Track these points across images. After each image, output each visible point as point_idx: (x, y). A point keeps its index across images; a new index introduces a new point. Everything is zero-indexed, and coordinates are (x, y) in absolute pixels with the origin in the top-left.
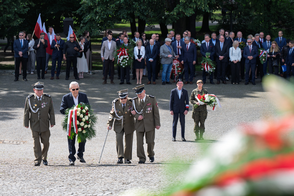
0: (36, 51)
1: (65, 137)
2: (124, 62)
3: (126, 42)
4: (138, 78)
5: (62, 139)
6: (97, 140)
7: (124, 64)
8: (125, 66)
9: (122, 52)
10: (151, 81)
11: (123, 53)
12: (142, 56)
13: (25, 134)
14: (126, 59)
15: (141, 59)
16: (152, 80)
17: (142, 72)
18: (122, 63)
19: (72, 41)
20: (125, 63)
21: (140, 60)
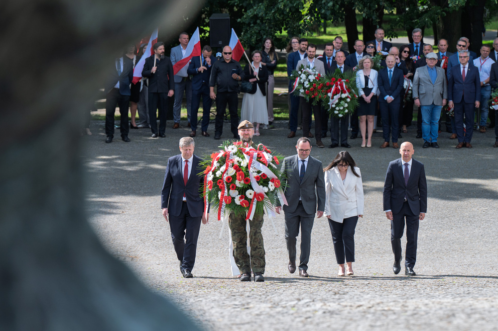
0: (147, 81)
1: (215, 248)
2: (342, 106)
3: (340, 62)
4: (364, 135)
5: (210, 251)
6: (279, 254)
7: (342, 110)
8: (342, 114)
9: (337, 86)
10: (388, 142)
11: (339, 87)
12: (372, 89)
13: (134, 242)
14: (344, 99)
15: (371, 95)
16: (391, 140)
17: (371, 122)
18: (337, 108)
19: (228, 60)
20: (344, 108)
21: (368, 99)
